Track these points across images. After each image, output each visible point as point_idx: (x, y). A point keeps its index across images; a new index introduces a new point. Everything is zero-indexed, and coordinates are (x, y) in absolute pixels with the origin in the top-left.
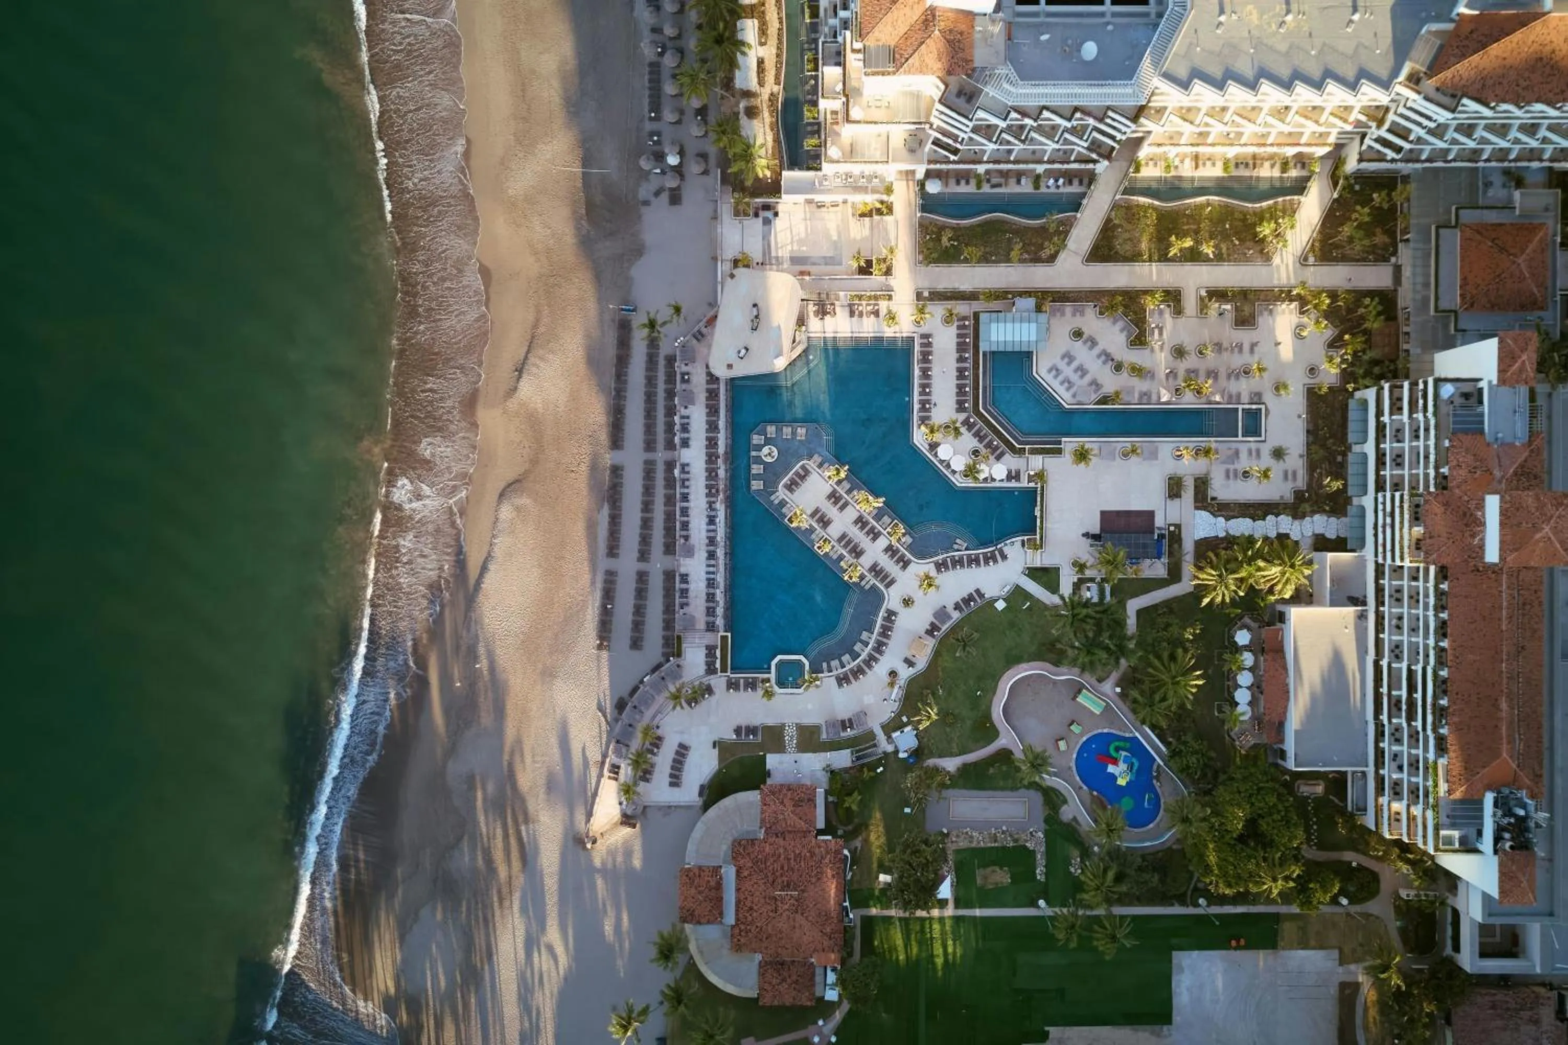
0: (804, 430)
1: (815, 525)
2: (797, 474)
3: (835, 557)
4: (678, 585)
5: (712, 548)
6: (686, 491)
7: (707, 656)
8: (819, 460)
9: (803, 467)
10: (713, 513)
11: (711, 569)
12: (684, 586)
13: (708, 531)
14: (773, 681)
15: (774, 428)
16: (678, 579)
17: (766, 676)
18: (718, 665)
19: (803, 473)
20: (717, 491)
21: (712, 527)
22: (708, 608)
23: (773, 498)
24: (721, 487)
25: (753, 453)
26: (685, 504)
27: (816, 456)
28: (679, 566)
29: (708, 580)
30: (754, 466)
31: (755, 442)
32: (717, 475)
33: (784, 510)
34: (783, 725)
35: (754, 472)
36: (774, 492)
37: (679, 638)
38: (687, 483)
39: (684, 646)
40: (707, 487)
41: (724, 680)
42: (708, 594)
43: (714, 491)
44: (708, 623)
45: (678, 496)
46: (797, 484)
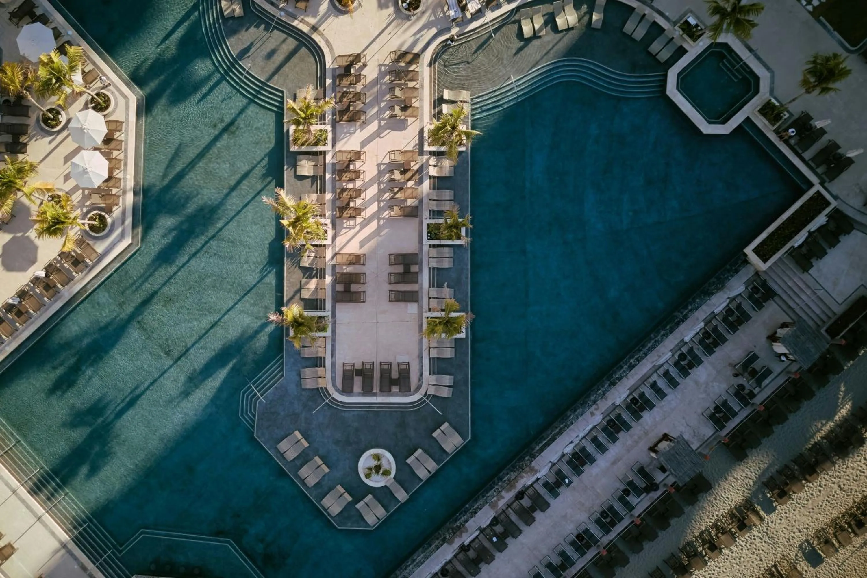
0: (283, 446)
1: (425, 278)
2: (367, 390)
3: (447, 194)
4: (743, 415)
5: (626, 416)
6: (570, 552)
7: (822, 254)
8: (308, 372)
9: (347, 390)
10: (566, 469)
11: (662, 384)
12: (734, 404)
13: (602, 448)
14: (756, 102)
15: (327, 502)
16: (732, 425)
17: (761, 122)
18: (821, 220)
19: (358, 382)
20: (520, 496)
21: (591, 448)
22: (733, 327)
23: (446, 393)
24: (508, 496)
25: (402, 496)
26: (595, 530)
27: (309, 384)
28: (705, 443)
29: (685, 372)
30: (423, 474)
31: (381, 512)
32: (495, 521)
33: (449, 354)
34: (816, 13)
35: (432, 466)
36: (435, 398)
37: (833, 331)
38: (556, 560)
39: (839, 310)
40: (529, 520)
41: (836, 186)
42: (709, 350)
43: (526, 502)
44: (759, 304)
45: (591, 554)
46: (385, 373)
